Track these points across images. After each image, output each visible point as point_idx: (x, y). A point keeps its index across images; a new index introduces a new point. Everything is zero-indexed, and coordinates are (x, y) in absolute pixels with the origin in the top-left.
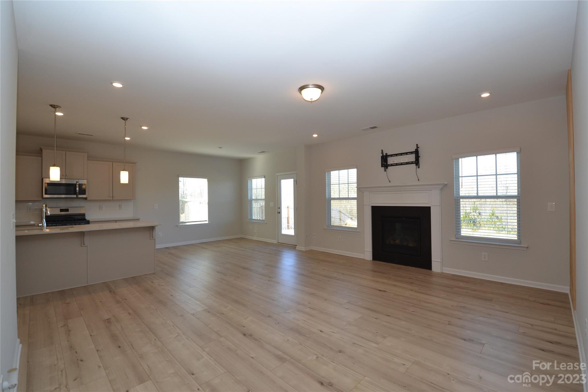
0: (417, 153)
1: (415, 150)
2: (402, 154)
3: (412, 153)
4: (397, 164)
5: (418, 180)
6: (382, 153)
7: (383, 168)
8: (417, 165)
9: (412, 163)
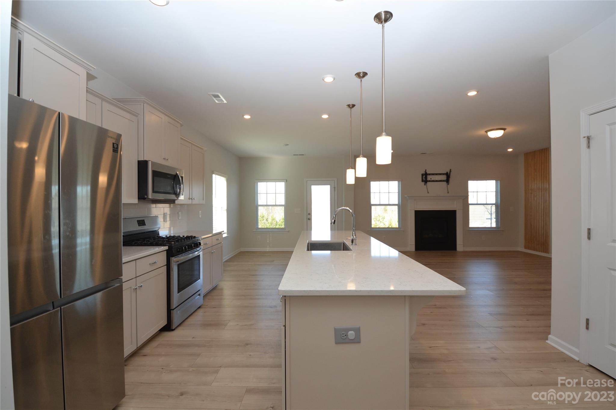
0: (448, 175)
1: (446, 173)
2: (437, 174)
3: (443, 174)
4: (433, 181)
5: (448, 193)
6: (426, 172)
7: (424, 183)
8: (447, 183)
9: (444, 181)
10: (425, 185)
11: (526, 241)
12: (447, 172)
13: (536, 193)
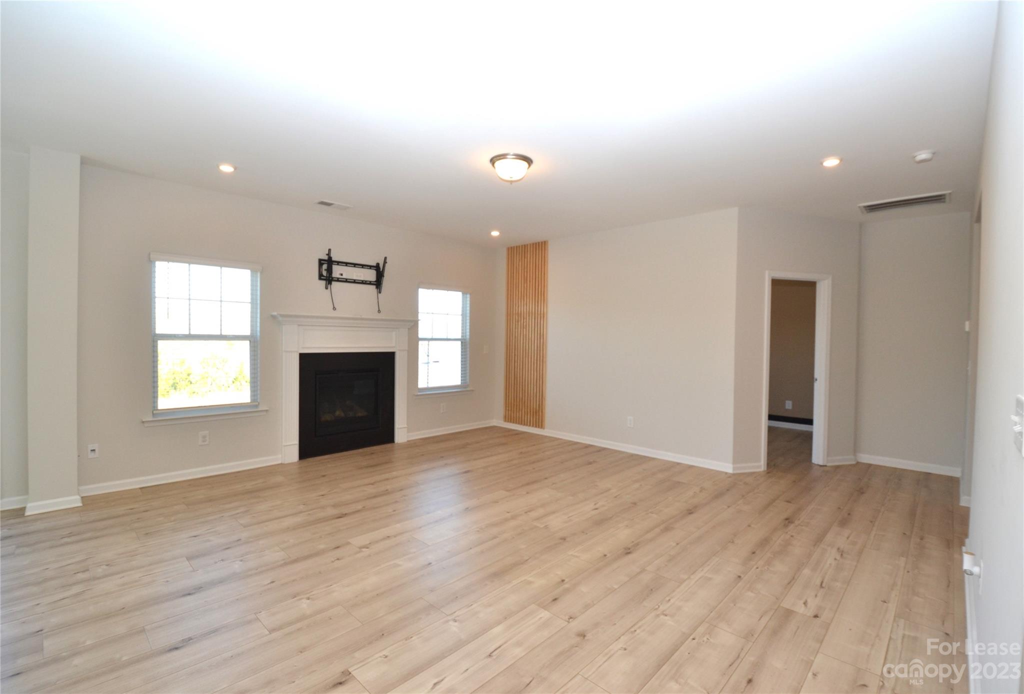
0: (380, 274)
1: (375, 265)
2: (355, 265)
3: (370, 267)
4: (346, 281)
5: (379, 311)
6: (329, 254)
7: (323, 283)
8: (377, 288)
9: (370, 283)
10: (327, 288)
11: (507, 408)
12: (378, 264)
13: (525, 320)
